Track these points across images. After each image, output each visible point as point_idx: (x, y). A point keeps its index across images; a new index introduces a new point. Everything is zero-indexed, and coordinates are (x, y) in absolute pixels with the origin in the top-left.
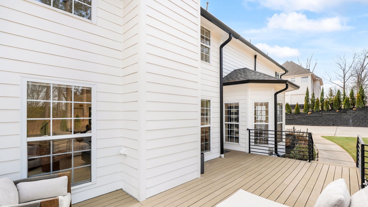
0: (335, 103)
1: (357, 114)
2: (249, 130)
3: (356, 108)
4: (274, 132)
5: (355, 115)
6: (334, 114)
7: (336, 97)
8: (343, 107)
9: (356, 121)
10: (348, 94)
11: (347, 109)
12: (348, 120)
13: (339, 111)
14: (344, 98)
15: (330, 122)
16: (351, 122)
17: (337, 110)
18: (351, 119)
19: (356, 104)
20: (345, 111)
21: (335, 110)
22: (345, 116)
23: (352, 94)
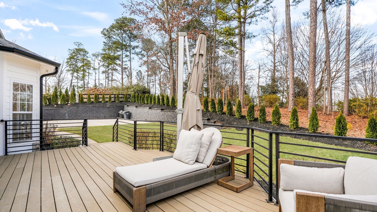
0: (52, 98)
1: (71, 109)
2: (6, 122)
3: (69, 104)
4: (40, 121)
5: (70, 110)
6: (52, 109)
7: (53, 93)
8: (59, 103)
9: (70, 115)
10: (63, 91)
11: (63, 105)
12: (64, 115)
13: (57, 106)
14: (61, 95)
15: (49, 116)
16: (67, 116)
17: (54, 105)
18: (67, 113)
19: (70, 100)
20: (62, 106)
21: (53, 105)
22: (62, 111)
23: (67, 91)
